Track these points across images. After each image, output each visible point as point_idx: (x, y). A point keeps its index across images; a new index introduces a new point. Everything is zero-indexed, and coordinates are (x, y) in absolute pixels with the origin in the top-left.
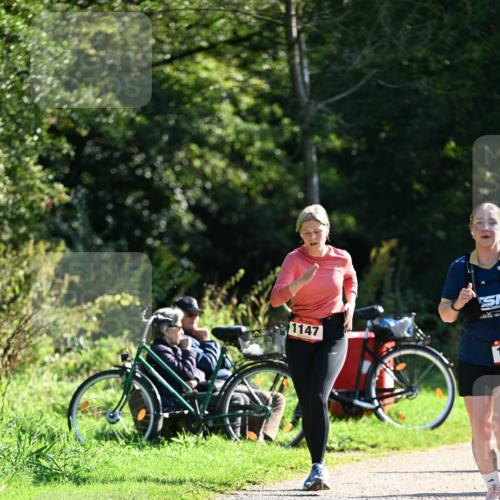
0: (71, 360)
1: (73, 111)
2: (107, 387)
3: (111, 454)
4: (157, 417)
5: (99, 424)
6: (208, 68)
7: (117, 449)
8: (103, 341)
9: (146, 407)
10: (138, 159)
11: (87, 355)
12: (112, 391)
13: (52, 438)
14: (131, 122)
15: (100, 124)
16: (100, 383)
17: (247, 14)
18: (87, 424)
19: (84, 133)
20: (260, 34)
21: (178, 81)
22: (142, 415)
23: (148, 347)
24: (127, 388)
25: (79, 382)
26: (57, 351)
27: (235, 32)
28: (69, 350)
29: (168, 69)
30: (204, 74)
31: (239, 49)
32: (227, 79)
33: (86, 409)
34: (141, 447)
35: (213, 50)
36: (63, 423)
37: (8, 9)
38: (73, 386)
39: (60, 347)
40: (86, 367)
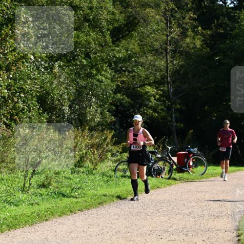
0: (115, 158)
1: (116, 99)
2: (124, 165)
3: (125, 181)
5: (122, 174)
6: (148, 89)
7: (126, 179)
8: (123, 154)
10: (131, 110)
11: (119, 157)
13: (111, 177)
14: (129, 102)
15: (122, 103)
16: (122, 164)
17: (157, 76)
18: (119, 174)
19: (119, 104)
20: (161, 81)
21: (141, 92)
25: (117, 164)
27: (155, 80)
28: (115, 156)
29: (139, 89)
31: (155, 84)
32: (153, 91)
33: (119, 170)
35: (149, 85)
36: (113, 173)
37: (101, 75)
38: (116, 165)
39: (113, 155)
40: (119, 160)
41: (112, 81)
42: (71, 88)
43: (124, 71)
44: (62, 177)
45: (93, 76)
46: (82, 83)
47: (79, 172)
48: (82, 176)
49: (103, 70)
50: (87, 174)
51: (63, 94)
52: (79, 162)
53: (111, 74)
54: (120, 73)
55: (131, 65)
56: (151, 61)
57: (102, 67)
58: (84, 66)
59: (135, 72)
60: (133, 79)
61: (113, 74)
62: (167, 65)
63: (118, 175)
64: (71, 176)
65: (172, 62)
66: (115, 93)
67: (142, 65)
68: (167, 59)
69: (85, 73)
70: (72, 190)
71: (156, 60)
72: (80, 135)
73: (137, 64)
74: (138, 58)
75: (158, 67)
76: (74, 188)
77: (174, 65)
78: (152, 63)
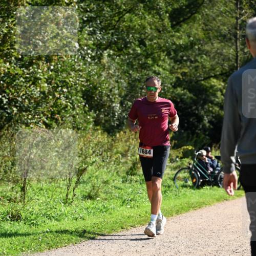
0: (174, 165)
1: (176, 94)
2: (185, 172)
3: (186, 191)
4: (199, 181)
5: (182, 183)
6: (214, 82)
7: (187, 190)
8: (184, 159)
9: (196, 178)
10: (194, 108)
11: (179, 163)
12: (186, 174)
13: (169, 187)
14: (191, 98)
15: (183, 98)
16: (183, 171)
17: (225, 66)
18: (179, 183)
19: (179, 100)
20: (229, 72)
21: (205, 85)
22: (194, 180)
23: (197, 161)
24: (190, 173)
25: (177, 171)
26: (171, 162)
27: (222, 71)
28: (174, 162)
29: (203, 82)
30: (213, 84)
31: (223, 76)
32: (220, 85)
33: (179, 179)
34: (194, 190)
35: (216, 77)
36: (172, 183)
37: (157, 65)
38: (175, 172)
39: (172, 161)
40: (179, 167)
41: (171, 72)
42: (122, 81)
43: (186, 61)
44: (112, 186)
45: (149, 67)
46: (136, 75)
47: (131, 181)
48: (136, 186)
49: (160, 60)
50: (141, 184)
51: (112, 88)
52: (131, 169)
53: (169, 65)
54: (181, 63)
55: (194, 54)
56: (218, 49)
57: (159, 56)
58: (138, 55)
59: (198, 62)
60: (196, 70)
61: (172, 64)
62: (237, 54)
63: (178, 185)
64: (122, 186)
65: (242, 50)
66: (175, 87)
67: (207, 53)
68: (237, 46)
69: (139, 63)
70: (124, 202)
71: (223, 48)
72: (133, 137)
73: (201, 52)
74: (202, 46)
75: (226, 56)
76: (125, 200)
77: (245, 53)
78: (219, 51)
